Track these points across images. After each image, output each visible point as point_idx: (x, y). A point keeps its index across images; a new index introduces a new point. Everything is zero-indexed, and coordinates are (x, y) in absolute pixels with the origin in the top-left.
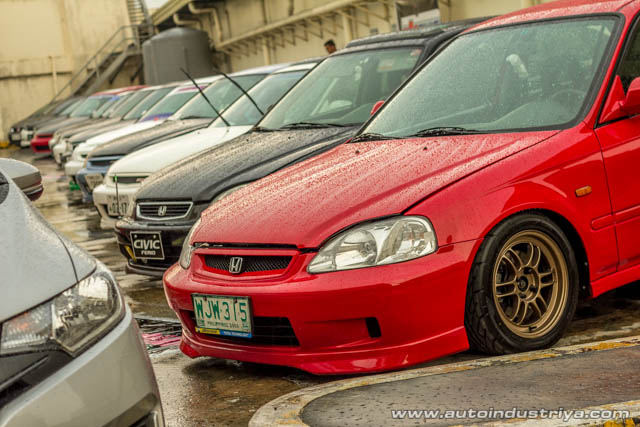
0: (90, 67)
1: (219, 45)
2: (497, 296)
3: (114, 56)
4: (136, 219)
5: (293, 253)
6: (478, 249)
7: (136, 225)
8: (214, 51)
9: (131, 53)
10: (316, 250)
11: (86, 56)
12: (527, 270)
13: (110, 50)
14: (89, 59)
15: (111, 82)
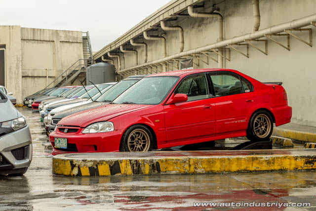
0: (63, 75)
1: (119, 72)
2: (129, 144)
3: (75, 71)
4: (52, 124)
5: (79, 128)
6: (125, 131)
7: (51, 126)
8: (117, 74)
9: (82, 71)
10: (85, 128)
11: (62, 70)
12: (139, 139)
13: (73, 69)
14: (63, 72)
15: (72, 83)
